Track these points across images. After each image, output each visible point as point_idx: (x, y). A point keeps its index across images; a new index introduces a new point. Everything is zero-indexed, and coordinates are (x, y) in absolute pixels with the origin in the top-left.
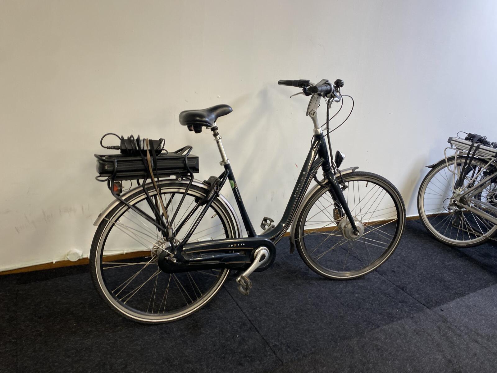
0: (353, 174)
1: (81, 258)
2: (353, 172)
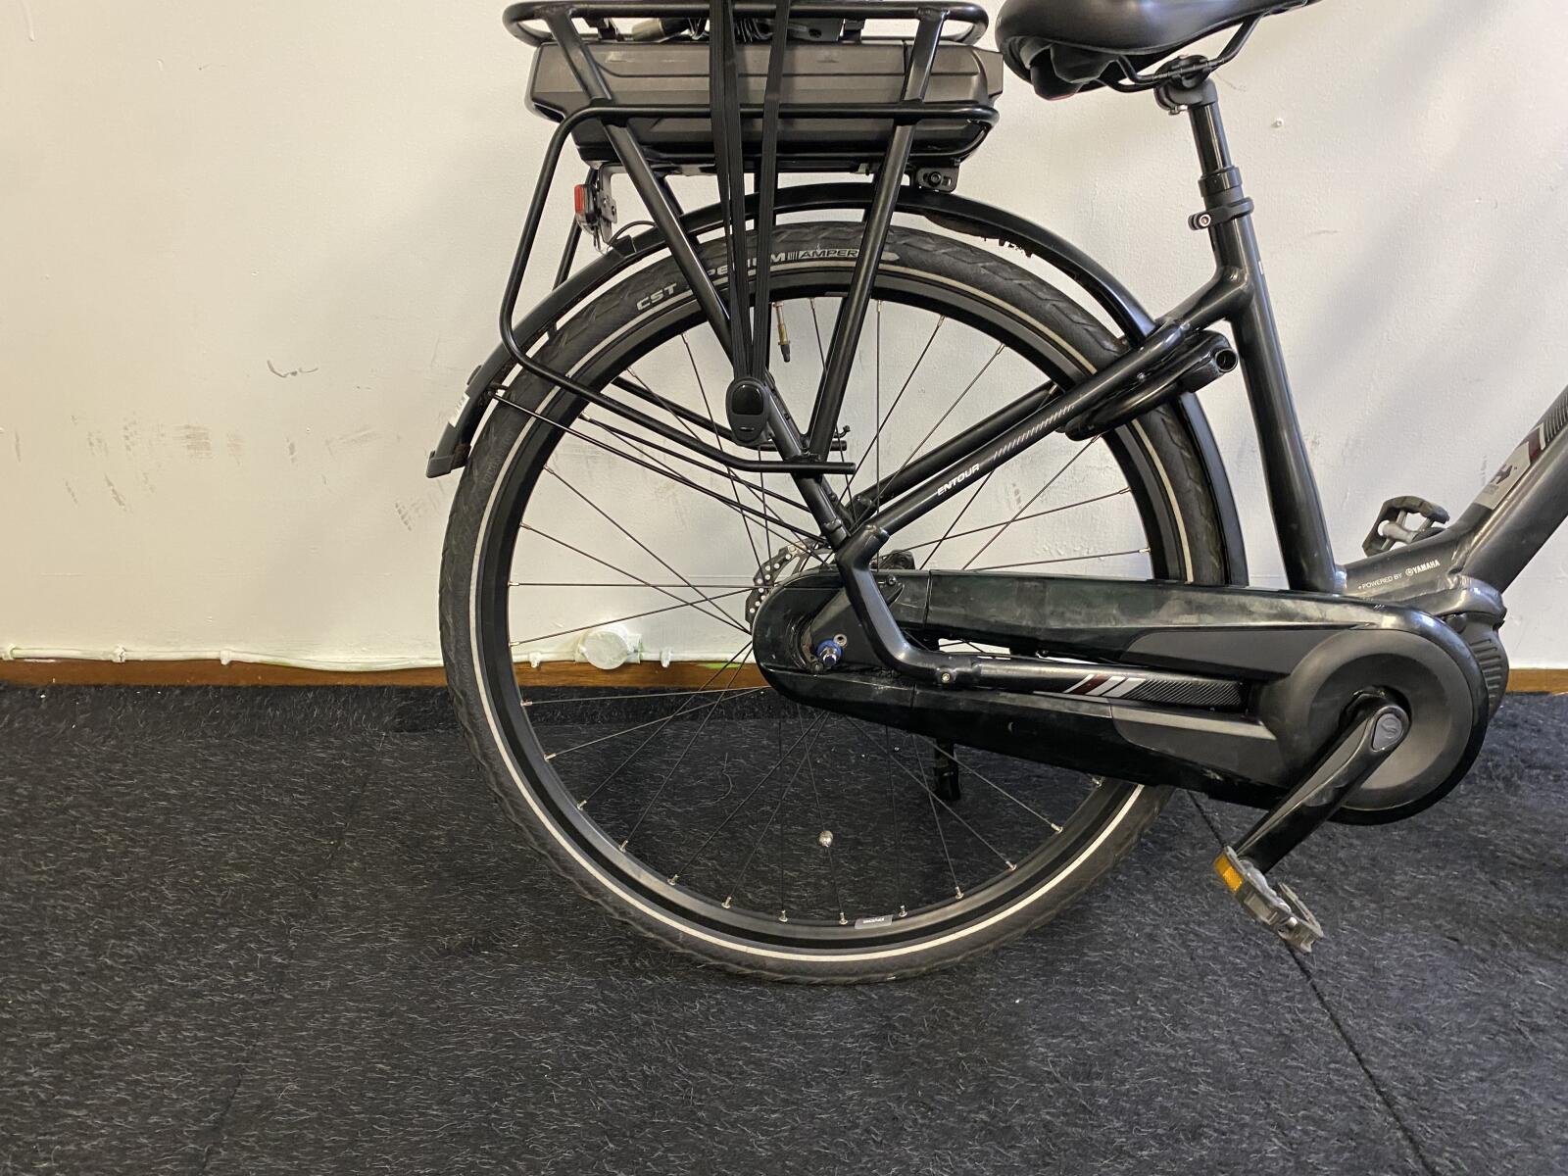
1: (635, 659)
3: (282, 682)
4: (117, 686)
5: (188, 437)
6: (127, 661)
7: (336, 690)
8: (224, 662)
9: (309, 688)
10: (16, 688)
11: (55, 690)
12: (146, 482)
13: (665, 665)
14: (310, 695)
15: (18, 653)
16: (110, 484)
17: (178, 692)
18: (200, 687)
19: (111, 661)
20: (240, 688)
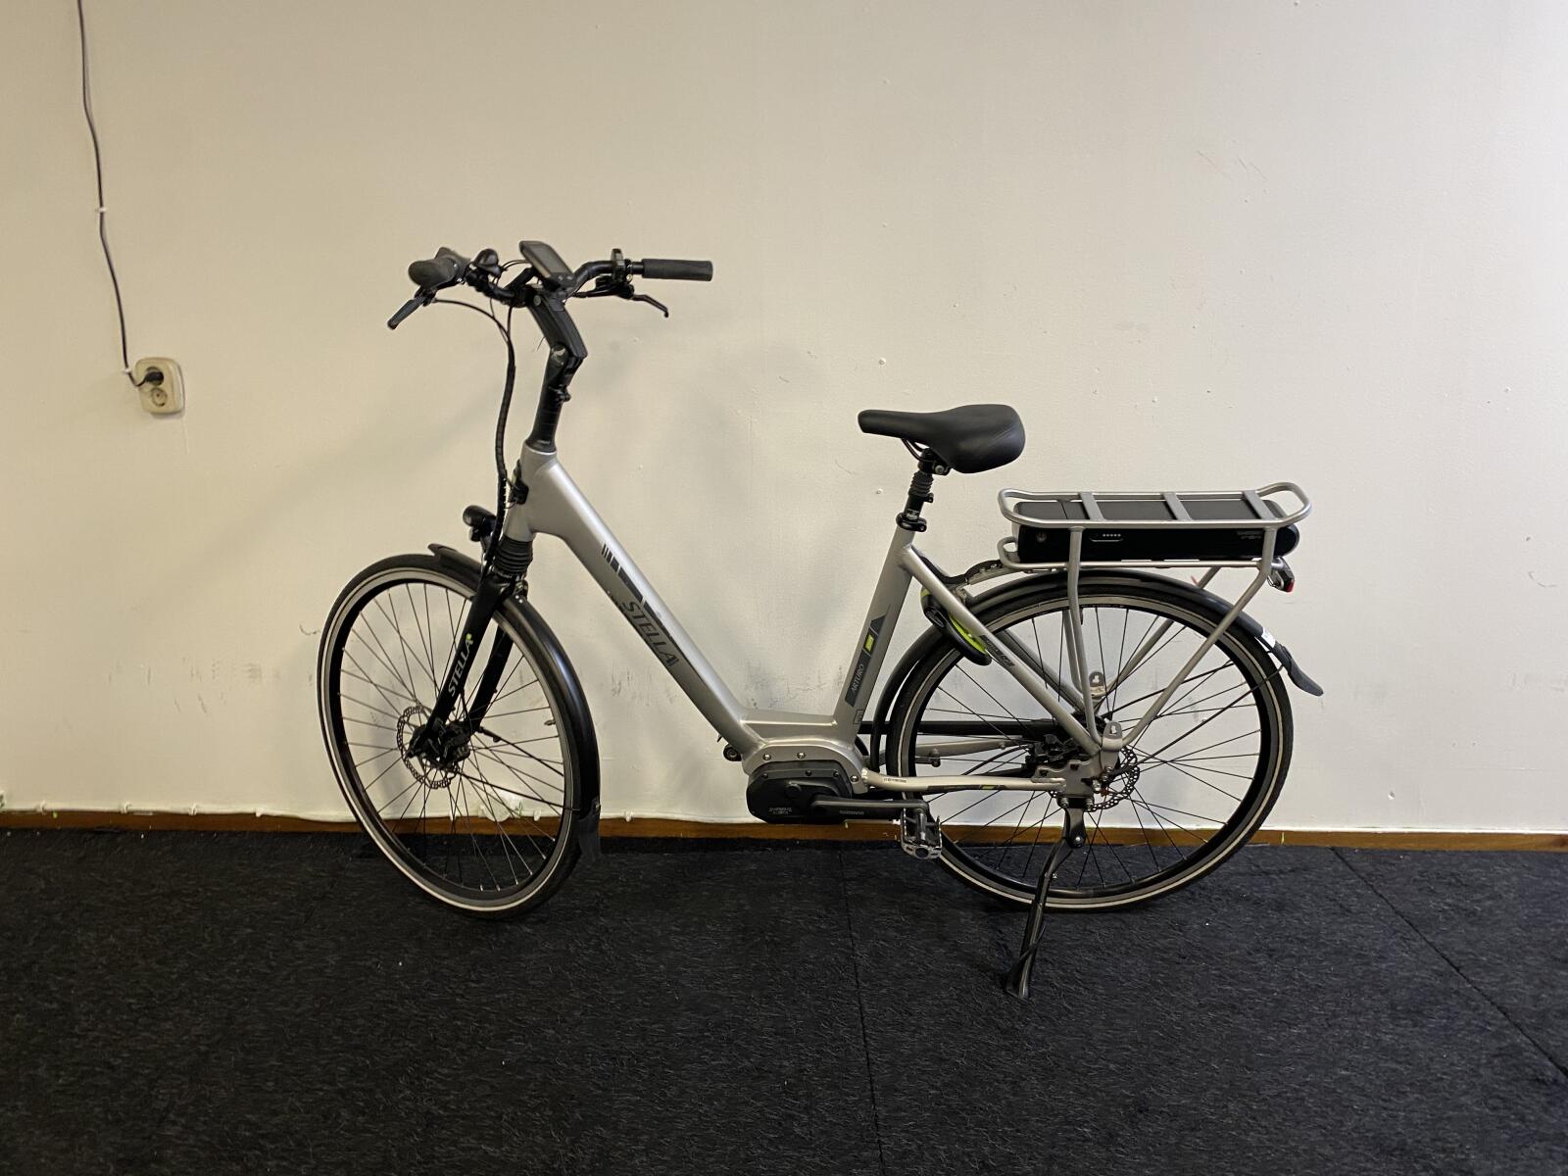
1: (515, 815)
3: (291, 829)
4: (189, 831)
5: (249, 671)
6: (198, 815)
7: (327, 834)
8: (258, 815)
9: (310, 833)
10: (125, 832)
11: (149, 833)
12: (222, 698)
13: (536, 819)
14: (310, 837)
15: (130, 808)
16: (200, 699)
17: (226, 835)
18: (240, 833)
19: (187, 815)
20: (265, 833)
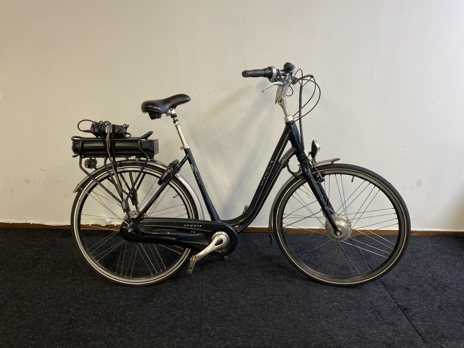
0: (333, 166)
1: (109, 224)
2: (332, 164)
4: (10, 228)
5: (26, 181)
6: (13, 223)
8: (31, 224)
12: (18, 189)
13: (115, 225)
14: (47, 230)
16: (11, 189)
17: (22, 229)
18: (25, 229)
19: (9, 223)
20: (34, 229)
